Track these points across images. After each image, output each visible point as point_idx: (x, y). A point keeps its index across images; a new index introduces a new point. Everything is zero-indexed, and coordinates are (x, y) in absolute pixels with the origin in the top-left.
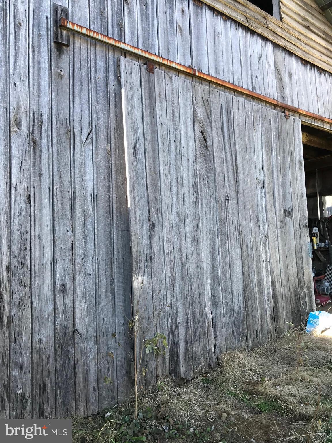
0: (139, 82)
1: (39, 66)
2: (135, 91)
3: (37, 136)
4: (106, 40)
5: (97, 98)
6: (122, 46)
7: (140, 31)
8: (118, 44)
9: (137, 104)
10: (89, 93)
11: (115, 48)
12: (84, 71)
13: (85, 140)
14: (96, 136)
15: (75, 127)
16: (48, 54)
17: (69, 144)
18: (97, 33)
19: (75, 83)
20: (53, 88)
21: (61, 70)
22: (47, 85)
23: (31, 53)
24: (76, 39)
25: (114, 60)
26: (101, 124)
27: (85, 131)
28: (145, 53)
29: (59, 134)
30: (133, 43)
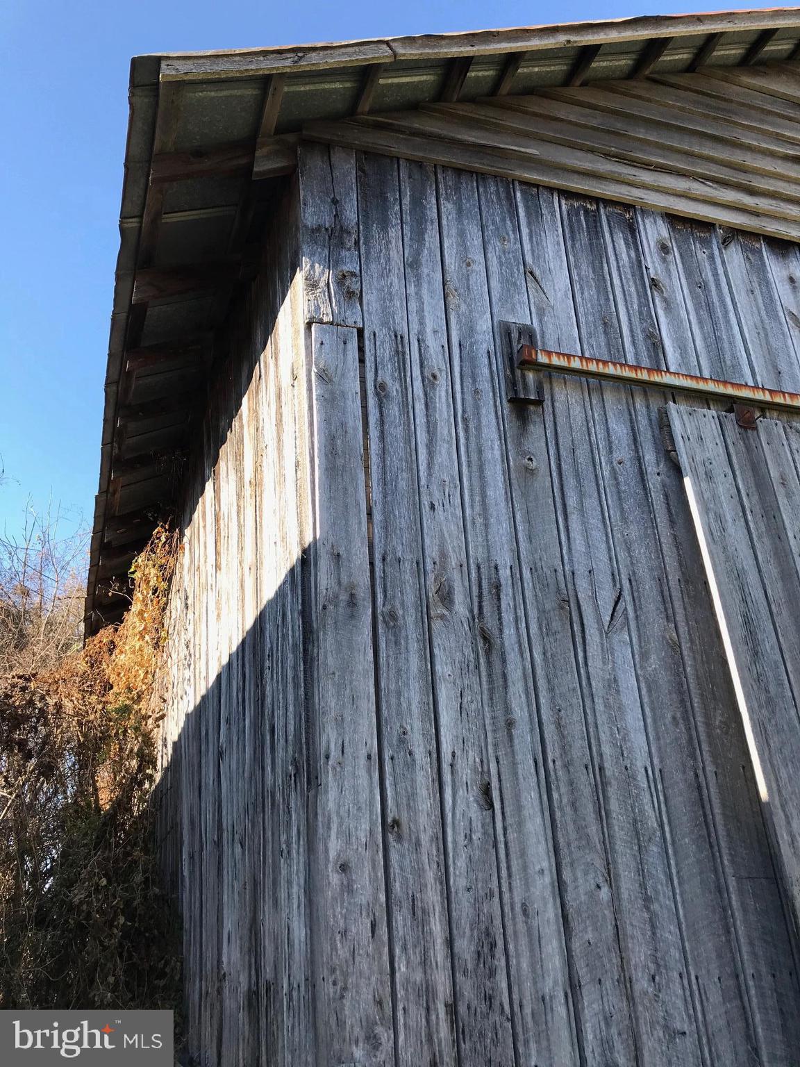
0: (724, 457)
1: (480, 459)
2: (719, 478)
3: (491, 623)
4: (627, 373)
5: (622, 510)
6: (667, 379)
7: (699, 343)
8: (656, 378)
9: (729, 510)
10: (600, 502)
11: (647, 386)
12: (582, 453)
13: (608, 619)
14: (635, 605)
15: (579, 589)
16: (499, 429)
17: (569, 634)
18: (605, 363)
19: (565, 483)
20: (515, 503)
21: (530, 459)
22: (503, 498)
23: (461, 434)
24: (555, 385)
25: (649, 416)
26: (643, 572)
27: (606, 597)
28: (725, 387)
29: (542, 612)
30: (688, 370)
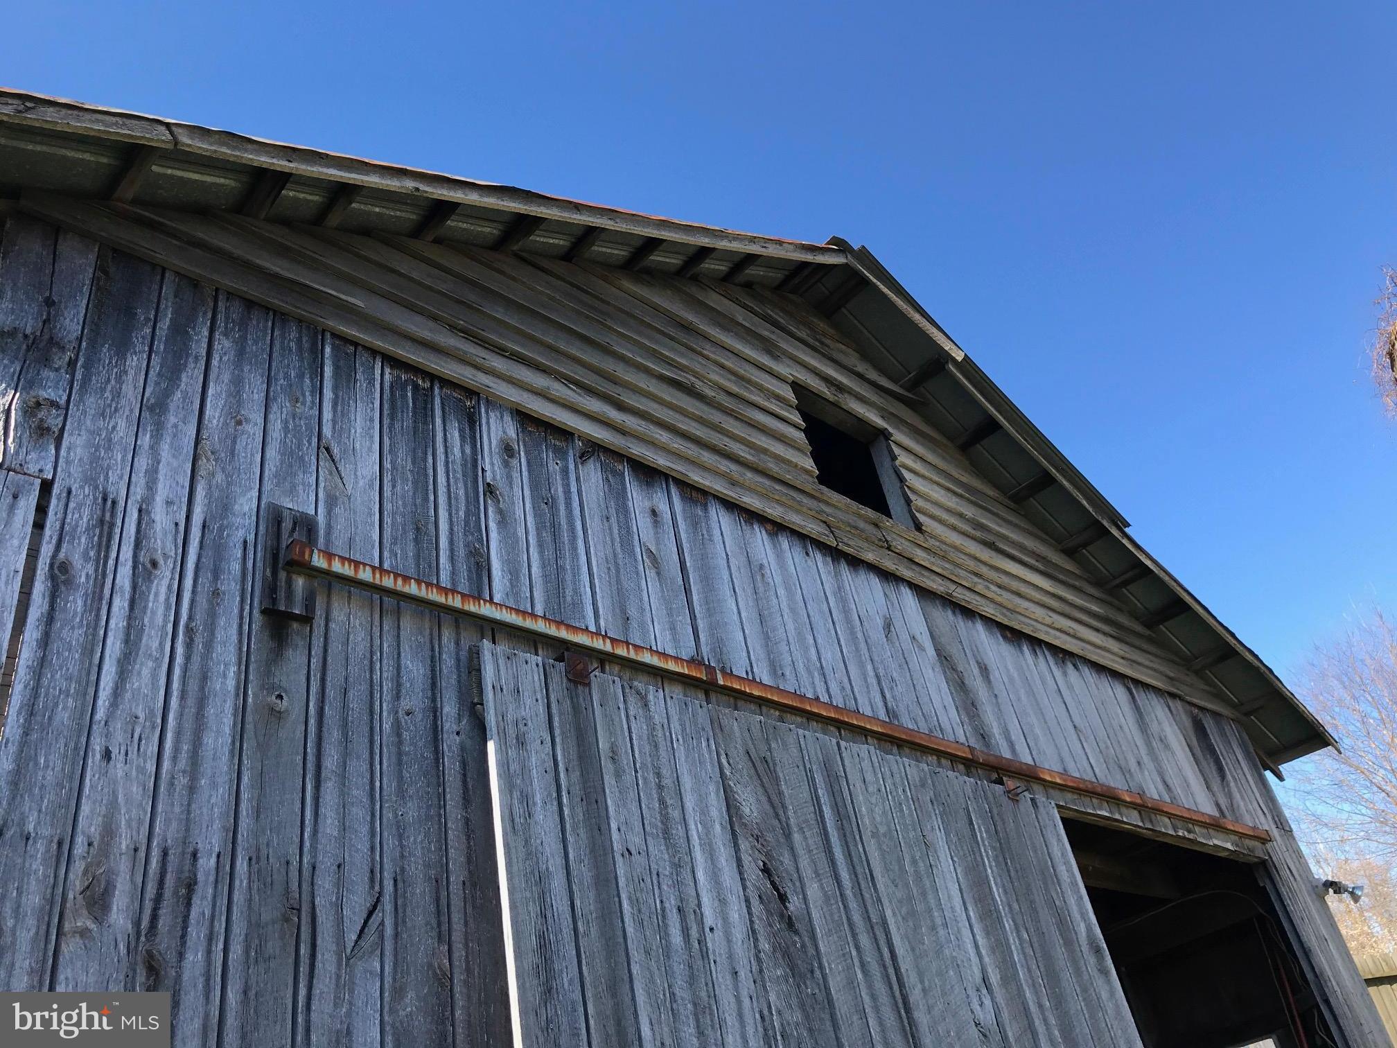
0: (543, 716)
1: (202, 689)
2: (534, 746)
3: (165, 942)
4: (434, 596)
5: (400, 778)
6: (486, 610)
7: (535, 570)
8: (472, 607)
9: (539, 789)
10: (372, 765)
11: (460, 616)
12: (356, 697)
13: (354, 937)
14: (396, 917)
15: (319, 892)
16: (240, 649)
17: (291, 960)
18: (406, 579)
19: (325, 734)
20: (244, 757)
21: (280, 697)
22: (226, 750)
23: (180, 650)
24: (334, 598)
25: (457, 654)
26: (415, 869)
27: (357, 903)
28: (558, 629)
29: (255, 927)
30: (517, 602)
